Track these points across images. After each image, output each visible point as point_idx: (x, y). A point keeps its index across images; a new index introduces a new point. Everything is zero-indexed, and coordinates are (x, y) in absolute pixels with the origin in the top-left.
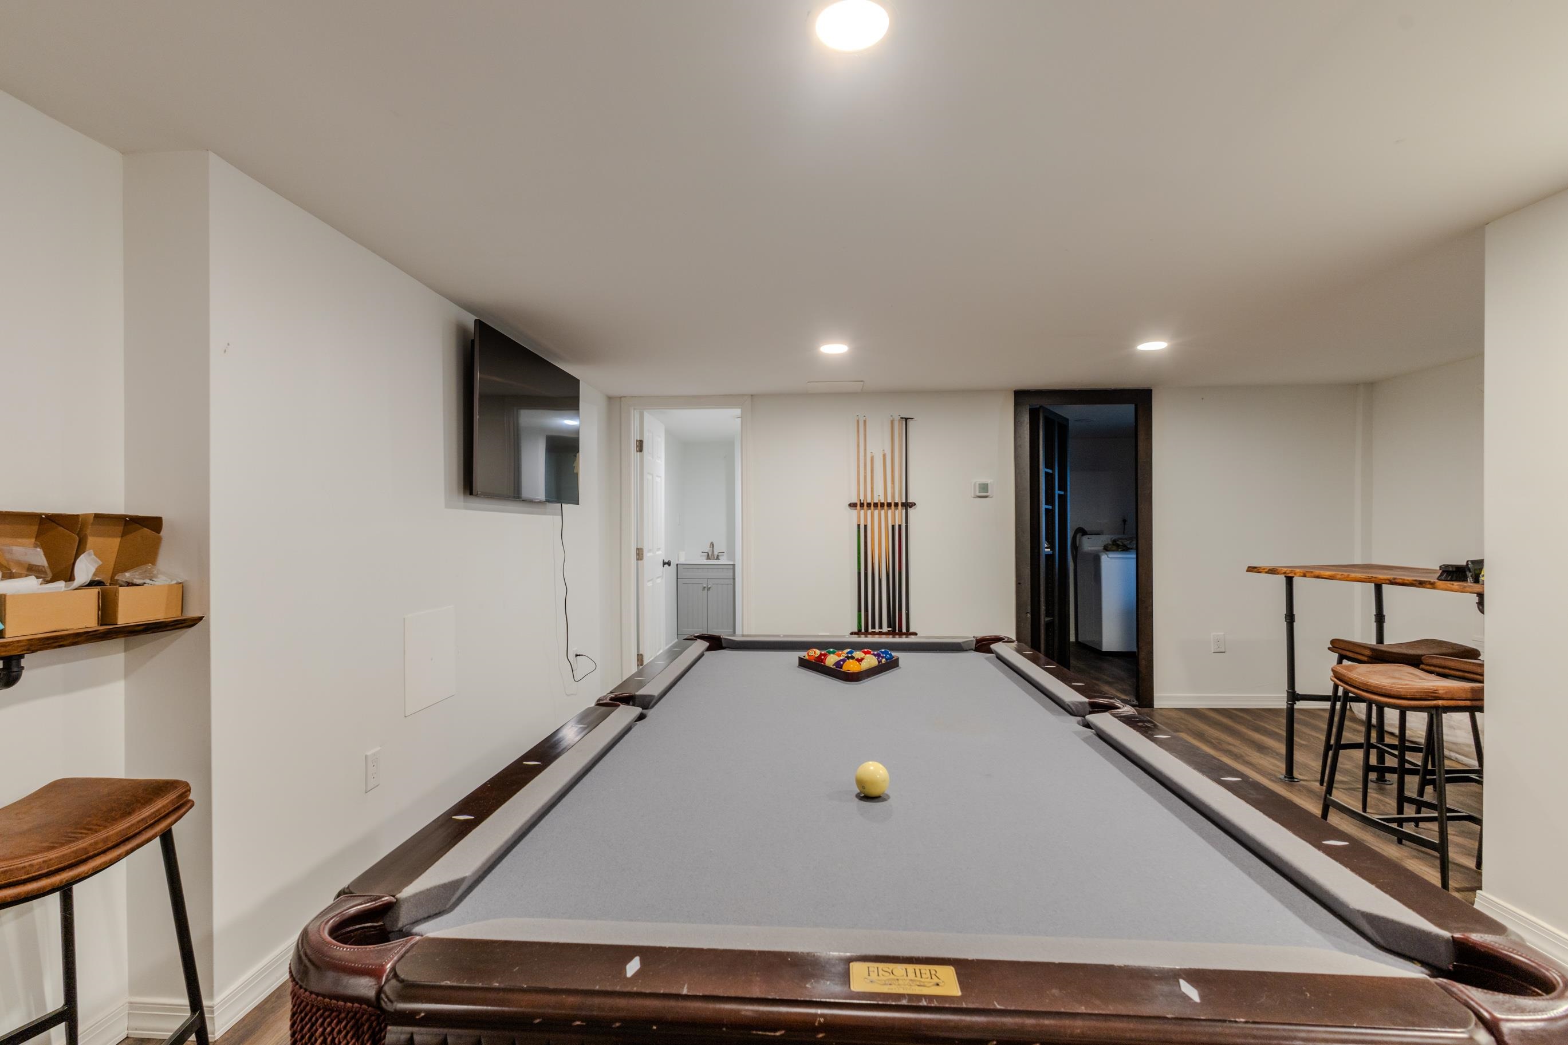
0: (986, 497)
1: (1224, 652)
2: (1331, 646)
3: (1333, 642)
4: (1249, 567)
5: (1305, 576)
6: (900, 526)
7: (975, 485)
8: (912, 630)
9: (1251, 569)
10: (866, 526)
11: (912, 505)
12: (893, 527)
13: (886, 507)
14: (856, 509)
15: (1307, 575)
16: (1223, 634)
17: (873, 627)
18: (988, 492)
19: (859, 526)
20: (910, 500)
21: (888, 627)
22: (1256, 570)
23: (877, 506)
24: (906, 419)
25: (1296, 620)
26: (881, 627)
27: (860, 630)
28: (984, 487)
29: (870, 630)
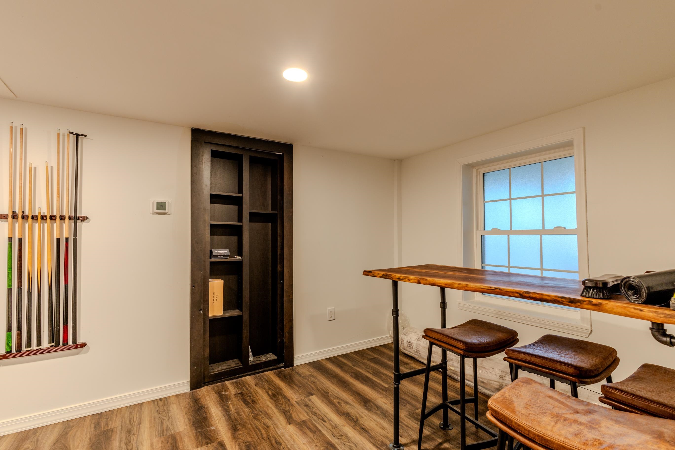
0: (165, 214)
1: (334, 320)
2: (424, 334)
3: (426, 331)
4: (365, 271)
5: (419, 282)
6: (67, 239)
7: (153, 203)
8: (79, 341)
9: (367, 273)
10: (20, 240)
11: (84, 219)
12: (58, 240)
13: (48, 220)
14: (7, 222)
15: (422, 281)
16: (334, 308)
17: (29, 344)
18: (165, 210)
19: (10, 240)
20: (82, 213)
21: (49, 343)
22: (371, 274)
23: (37, 219)
24: (78, 135)
25: (400, 315)
26: (39, 343)
27: (9, 352)
28: (161, 206)
29: (24, 349)
